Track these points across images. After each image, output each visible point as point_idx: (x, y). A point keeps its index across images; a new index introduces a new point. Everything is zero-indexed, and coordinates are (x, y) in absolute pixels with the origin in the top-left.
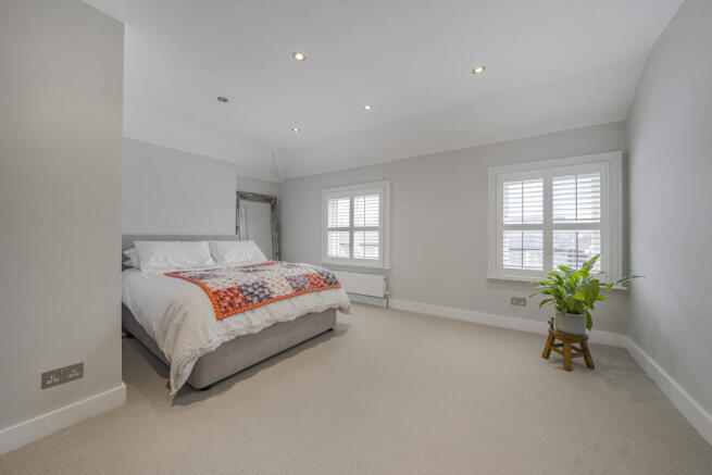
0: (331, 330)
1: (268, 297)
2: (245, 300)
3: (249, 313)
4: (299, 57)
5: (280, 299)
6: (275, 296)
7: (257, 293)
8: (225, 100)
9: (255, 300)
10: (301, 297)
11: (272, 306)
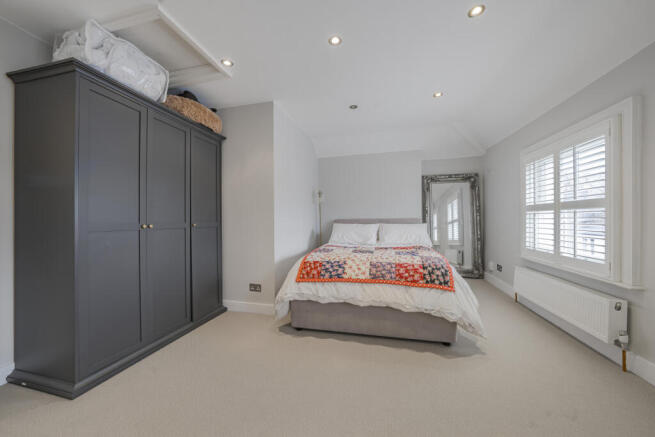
0: (447, 344)
1: (338, 276)
2: (319, 273)
3: (319, 285)
4: (335, 40)
5: (350, 280)
6: (345, 276)
7: (331, 270)
8: (356, 107)
9: (327, 275)
10: (377, 286)
11: (341, 286)
